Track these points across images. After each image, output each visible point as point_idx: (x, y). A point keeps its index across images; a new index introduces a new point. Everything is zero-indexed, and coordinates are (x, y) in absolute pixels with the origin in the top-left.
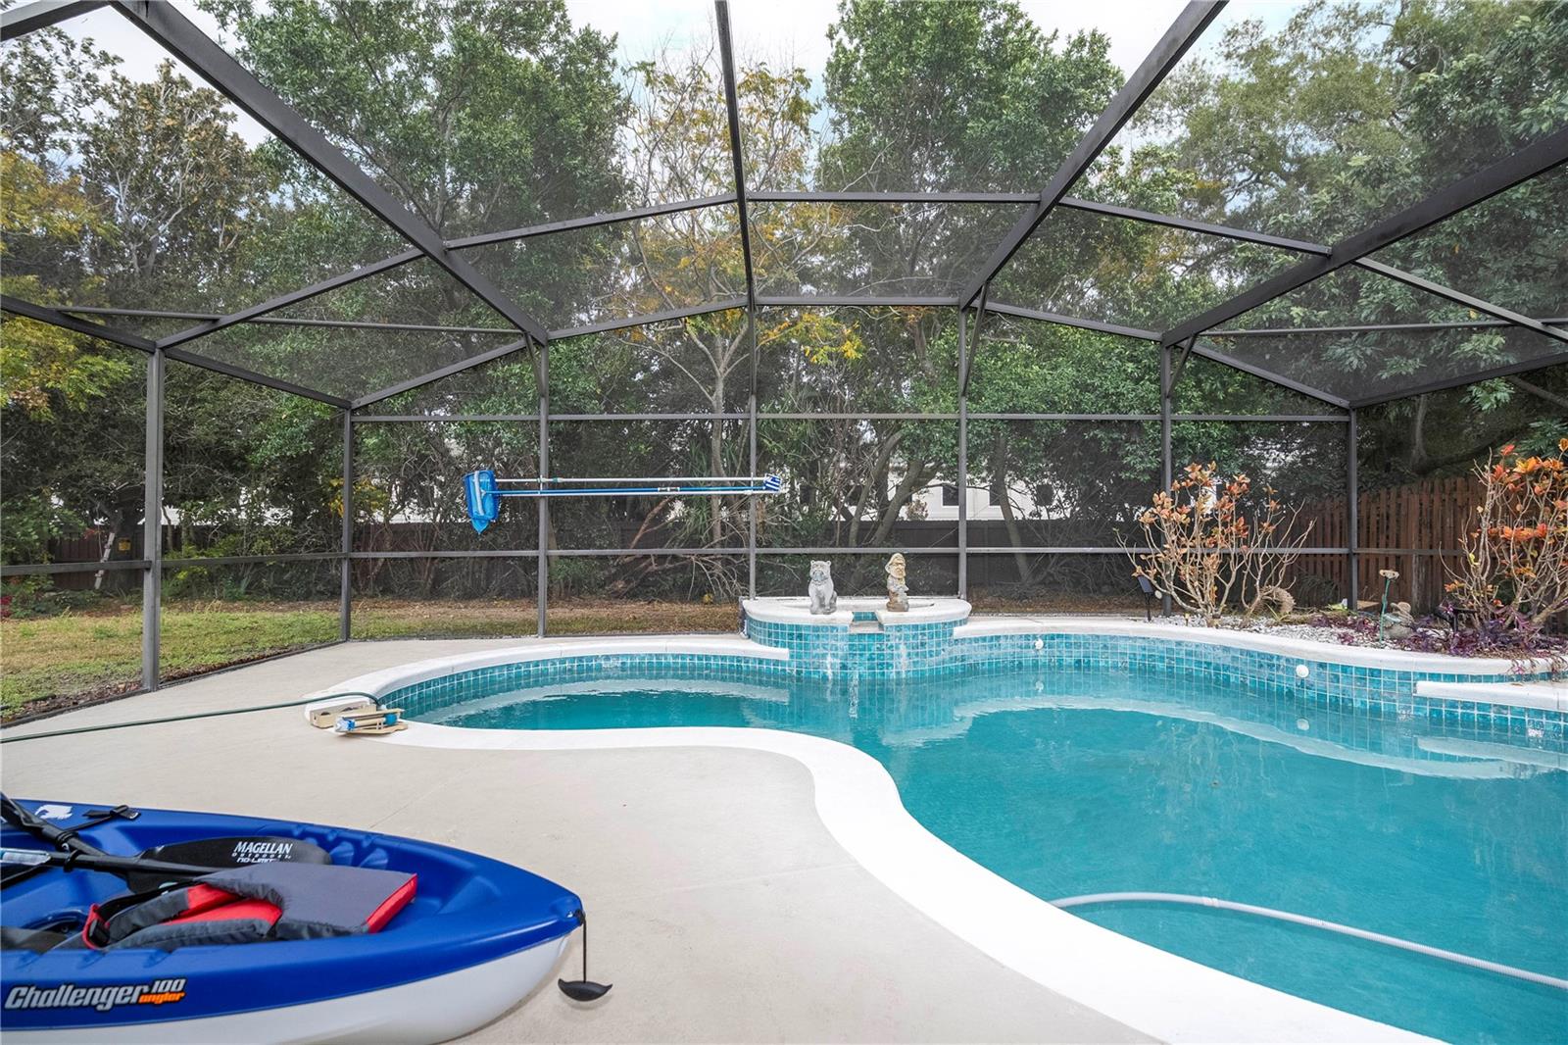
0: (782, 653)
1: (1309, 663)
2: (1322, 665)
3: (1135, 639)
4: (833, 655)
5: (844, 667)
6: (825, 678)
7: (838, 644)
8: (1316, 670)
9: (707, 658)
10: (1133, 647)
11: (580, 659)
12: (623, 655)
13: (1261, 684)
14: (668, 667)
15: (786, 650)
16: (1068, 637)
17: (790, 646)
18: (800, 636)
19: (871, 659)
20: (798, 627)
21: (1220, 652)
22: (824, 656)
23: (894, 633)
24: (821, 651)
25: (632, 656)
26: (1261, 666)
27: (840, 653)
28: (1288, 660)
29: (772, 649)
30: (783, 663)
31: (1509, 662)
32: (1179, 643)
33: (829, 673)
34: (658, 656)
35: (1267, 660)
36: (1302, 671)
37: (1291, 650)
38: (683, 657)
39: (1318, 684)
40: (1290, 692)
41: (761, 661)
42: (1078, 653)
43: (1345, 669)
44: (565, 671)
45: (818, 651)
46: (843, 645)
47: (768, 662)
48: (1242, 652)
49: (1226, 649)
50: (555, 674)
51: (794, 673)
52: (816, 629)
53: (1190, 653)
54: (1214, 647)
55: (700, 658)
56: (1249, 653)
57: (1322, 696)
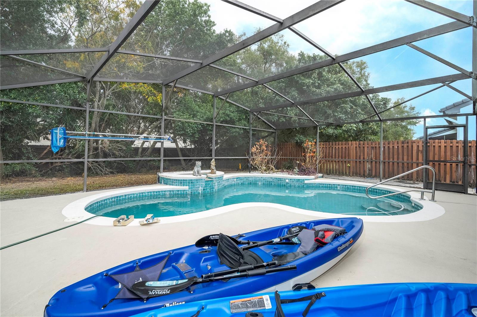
0: (186, 188)
1: (288, 179)
2: (291, 179)
3: (253, 177)
4: (202, 187)
5: (204, 190)
6: (199, 193)
7: (203, 184)
8: (290, 180)
9: (159, 192)
10: (252, 179)
11: (117, 197)
12: (131, 194)
13: (279, 184)
14: (146, 196)
15: (188, 187)
16: (240, 178)
17: (189, 186)
18: (192, 183)
19: (210, 187)
20: (191, 180)
21: (270, 179)
22: (199, 187)
23: (215, 180)
24: (198, 186)
25: (134, 194)
26: (279, 181)
27: (203, 186)
28: (284, 179)
29: (182, 187)
30: (186, 191)
31: (314, 176)
32: (262, 177)
33: (200, 192)
34: (142, 193)
35: (280, 179)
36: (287, 181)
37: (285, 177)
38: (151, 192)
39: (290, 183)
40: (285, 185)
41: (178, 191)
42: (242, 181)
43: (294, 180)
44: (112, 202)
45: (197, 186)
46: (204, 184)
47: (181, 191)
48: (275, 178)
49: (271, 178)
50: (109, 203)
51: (190, 193)
52: (197, 180)
53: (264, 179)
54: (269, 178)
55: (156, 192)
56: (276, 178)
57: (291, 185)
